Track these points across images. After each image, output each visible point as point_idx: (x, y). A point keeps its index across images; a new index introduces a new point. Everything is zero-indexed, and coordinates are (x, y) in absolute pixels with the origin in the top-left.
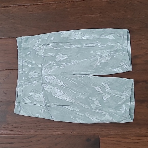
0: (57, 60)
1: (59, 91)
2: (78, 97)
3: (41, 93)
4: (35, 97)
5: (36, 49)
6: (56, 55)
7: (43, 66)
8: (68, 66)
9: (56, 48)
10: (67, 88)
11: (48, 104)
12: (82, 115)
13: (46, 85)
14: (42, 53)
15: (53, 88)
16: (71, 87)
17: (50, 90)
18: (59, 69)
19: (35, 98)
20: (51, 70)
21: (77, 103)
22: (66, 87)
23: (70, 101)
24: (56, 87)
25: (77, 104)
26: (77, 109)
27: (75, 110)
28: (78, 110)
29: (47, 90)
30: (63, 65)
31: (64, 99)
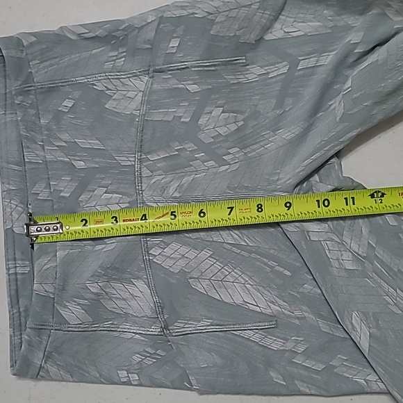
0: (205, 138)
1: (218, 266)
2: (301, 290)
3: (138, 278)
4: (111, 299)
5: (109, 89)
6: (196, 116)
7: (141, 161)
8: (250, 158)
9: (193, 88)
10: (253, 255)
11: (172, 325)
12: (320, 367)
13: (163, 245)
14: (133, 105)
15: (192, 254)
16: (272, 251)
17: (182, 263)
18: (215, 174)
19: (110, 302)
20: (183, 177)
21: (298, 318)
22: (251, 252)
23: (268, 311)
24: (206, 253)
25: (297, 322)
26: (297, 342)
27: (289, 345)
28: (301, 349)
29: (167, 264)
30: (231, 156)
31: (239, 302)
